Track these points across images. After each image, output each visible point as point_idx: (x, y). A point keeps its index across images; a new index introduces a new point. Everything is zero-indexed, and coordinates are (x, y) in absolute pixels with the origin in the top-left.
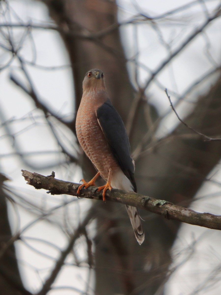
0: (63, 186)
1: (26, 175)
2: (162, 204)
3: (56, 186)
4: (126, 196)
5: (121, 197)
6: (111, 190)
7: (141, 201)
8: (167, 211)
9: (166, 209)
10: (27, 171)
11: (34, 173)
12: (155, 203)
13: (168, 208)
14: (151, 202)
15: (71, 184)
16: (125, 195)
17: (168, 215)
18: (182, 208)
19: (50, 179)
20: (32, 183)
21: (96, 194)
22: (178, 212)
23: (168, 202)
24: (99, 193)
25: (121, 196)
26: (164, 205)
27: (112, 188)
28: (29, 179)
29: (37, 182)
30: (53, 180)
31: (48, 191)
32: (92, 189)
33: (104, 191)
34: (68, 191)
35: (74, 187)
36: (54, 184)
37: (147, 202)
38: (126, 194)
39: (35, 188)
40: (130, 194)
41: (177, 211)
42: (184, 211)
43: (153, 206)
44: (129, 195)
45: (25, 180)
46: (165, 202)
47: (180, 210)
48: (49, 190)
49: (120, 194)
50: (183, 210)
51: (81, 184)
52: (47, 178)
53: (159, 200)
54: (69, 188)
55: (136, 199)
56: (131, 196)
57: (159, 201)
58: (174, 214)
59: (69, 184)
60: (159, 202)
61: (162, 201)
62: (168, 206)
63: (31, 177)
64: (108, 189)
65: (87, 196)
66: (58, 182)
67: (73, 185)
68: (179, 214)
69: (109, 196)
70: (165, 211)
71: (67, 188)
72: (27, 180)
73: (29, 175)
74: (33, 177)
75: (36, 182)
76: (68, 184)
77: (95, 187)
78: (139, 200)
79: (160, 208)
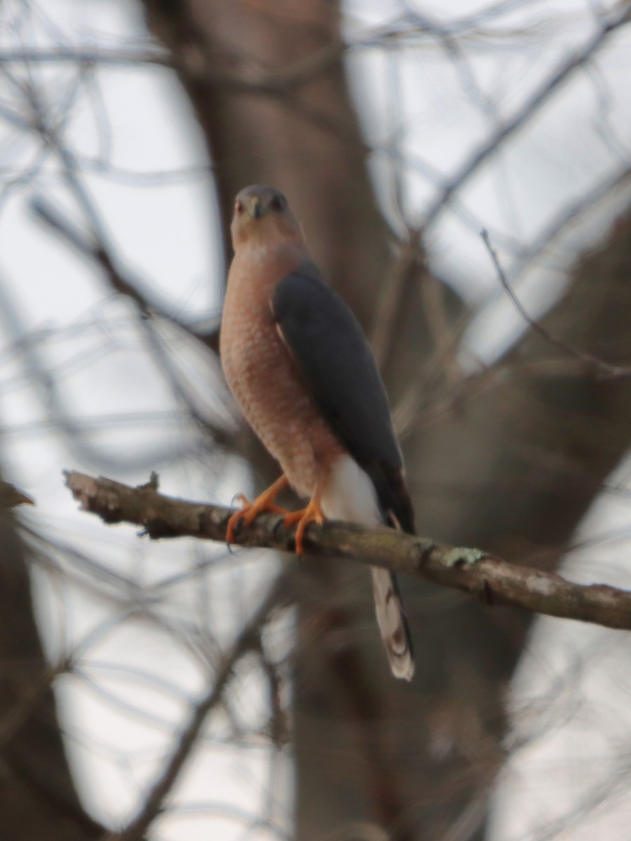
0: (183, 515)
1: (78, 486)
2: (471, 559)
3: (162, 514)
4: (365, 539)
5: (351, 544)
6: (321, 525)
7: (408, 553)
8: (486, 581)
9: (481, 575)
10: (79, 474)
11: (101, 477)
13: (489, 572)
14: (440, 554)
15: (207, 510)
17: (490, 594)
18: (530, 572)
19: (145, 495)
20: (93, 505)
21: (277, 535)
22: (518, 583)
23: (487, 554)
24: (285, 533)
25: (352, 539)
26: (477, 564)
27: (325, 519)
28: (84, 497)
29: (107, 505)
30: (152, 497)
31: (140, 529)
32: (266, 523)
33: (300, 526)
34: (196, 526)
35: (216, 518)
36: (156, 510)
37: (426, 555)
38: (364, 534)
39: (102, 520)
41: (513, 581)
42: (535, 579)
43: (445, 566)
44: (375, 537)
45: (74, 498)
46: (479, 554)
47: (523, 577)
48: (144, 525)
49: (350, 535)
50: (531, 578)
52: (135, 491)
53: (462, 548)
54: (200, 519)
55: (394, 546)
56: (379, 540)
57: (461, 551)
58: (506, 590)
59: (201, 510)
60: (462, 555)
61: (472, 551)
62: (487, 566)
63: (91, 492)
64: (314, 522)
66: (167, 505)
67: (211, 512)
68: (520, 588)
69: (317, 541)
70: (478, 581)
71: (194, 521)
72: (81, 500)
73: (85, 486)
74: (96, 492)
75: (104, 504)
76: (196, 508)
77: (275, 517)
78: (403, 549)
79: (464, 572)
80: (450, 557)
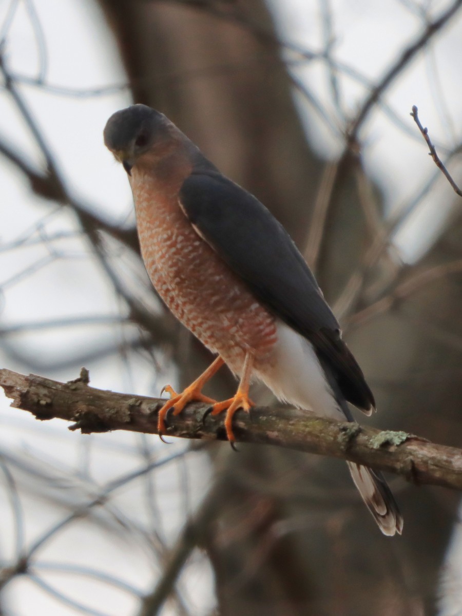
0: (114, 408)
1: (8, 383)
2: (397, 441)
3: (92, 408)
4: (293, 425)
5: (279, 431)
6: (248, 412)
7: (335, 438)
8: (412, 462)
9: (407, 456)
10: (10, 372)
11: (31, 375)
12: (377, 440)
13: (415, 453)
14: (366, 438)
15: (136, 401)
16: (291, 422)
17: (415, 474)
18: (455, 452)
19: (75, 390)
20: (25, 402)
21: (207, 425)
22: (444, 463)
23: (413, 436)
24: (216, 422)
25: (280, 425)
26: (403, 446)
28: (16, 394)
29: (39, 401)
30: (84, 391)
31: (73, 423)
32: (195, 412)
33: (228, 414)
34: (127, 419)
35: (146, 409)
36: (87, 403)
37: (352, 438)
38: (292, 420)
39: (35, 417)
40: (304, 421)
41: (439, 461)
42: (460, 459)
43: (372, 449)
44: (302, 423)
45: (6, 395)
46: (404, 436)
47: (448, 457)
48: (76, 420)
49: (278, 421)
50: (457, 457)
51: (165, 400)
52: (66, 387)
53: (388, 431)
54: (131, 411)
55: (321, 432)
56: (306, 426)
57: (386, 434)
58: (433, 470)
59: (131, 402)
60: (388, 437)
61: (397, 433)
62: (413, 447)
63: (22, 388)
64: (241, 409)
65: (184, 432)
66: (99, 397)
67: (141, 403)
68: (446, 467)
69: (246, 428)
70: (405, 462)
71: (125, 413)
72: (13, 397)
73: (17, 383)
74: (28, 388)
75: (36, 400)
76: (126, 400)
77: (203, 406)
78: (331, 433)
79: (391, 453)
80: (376, 440)
